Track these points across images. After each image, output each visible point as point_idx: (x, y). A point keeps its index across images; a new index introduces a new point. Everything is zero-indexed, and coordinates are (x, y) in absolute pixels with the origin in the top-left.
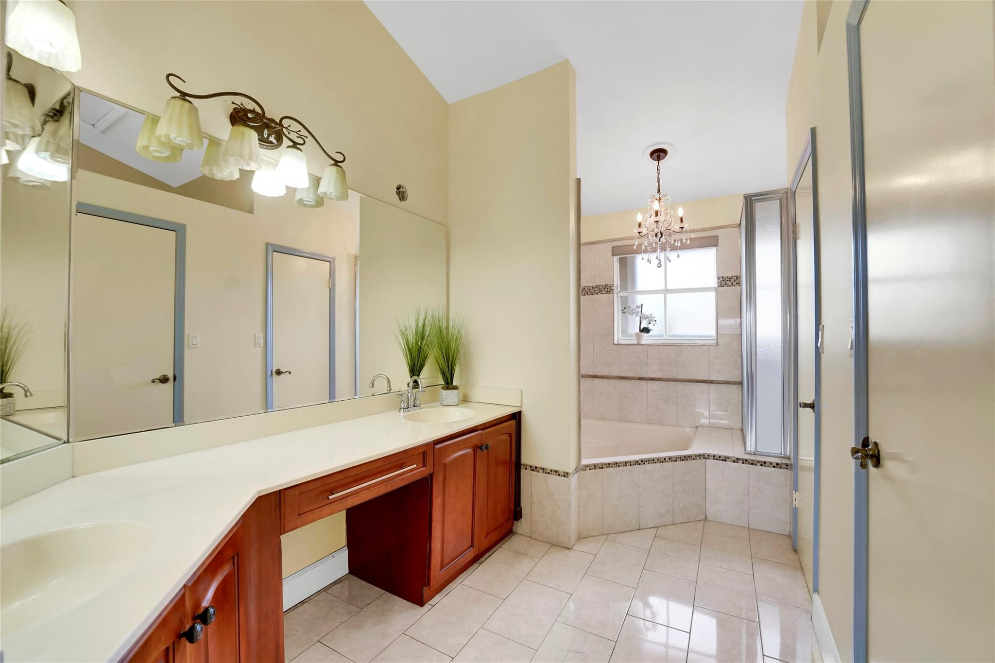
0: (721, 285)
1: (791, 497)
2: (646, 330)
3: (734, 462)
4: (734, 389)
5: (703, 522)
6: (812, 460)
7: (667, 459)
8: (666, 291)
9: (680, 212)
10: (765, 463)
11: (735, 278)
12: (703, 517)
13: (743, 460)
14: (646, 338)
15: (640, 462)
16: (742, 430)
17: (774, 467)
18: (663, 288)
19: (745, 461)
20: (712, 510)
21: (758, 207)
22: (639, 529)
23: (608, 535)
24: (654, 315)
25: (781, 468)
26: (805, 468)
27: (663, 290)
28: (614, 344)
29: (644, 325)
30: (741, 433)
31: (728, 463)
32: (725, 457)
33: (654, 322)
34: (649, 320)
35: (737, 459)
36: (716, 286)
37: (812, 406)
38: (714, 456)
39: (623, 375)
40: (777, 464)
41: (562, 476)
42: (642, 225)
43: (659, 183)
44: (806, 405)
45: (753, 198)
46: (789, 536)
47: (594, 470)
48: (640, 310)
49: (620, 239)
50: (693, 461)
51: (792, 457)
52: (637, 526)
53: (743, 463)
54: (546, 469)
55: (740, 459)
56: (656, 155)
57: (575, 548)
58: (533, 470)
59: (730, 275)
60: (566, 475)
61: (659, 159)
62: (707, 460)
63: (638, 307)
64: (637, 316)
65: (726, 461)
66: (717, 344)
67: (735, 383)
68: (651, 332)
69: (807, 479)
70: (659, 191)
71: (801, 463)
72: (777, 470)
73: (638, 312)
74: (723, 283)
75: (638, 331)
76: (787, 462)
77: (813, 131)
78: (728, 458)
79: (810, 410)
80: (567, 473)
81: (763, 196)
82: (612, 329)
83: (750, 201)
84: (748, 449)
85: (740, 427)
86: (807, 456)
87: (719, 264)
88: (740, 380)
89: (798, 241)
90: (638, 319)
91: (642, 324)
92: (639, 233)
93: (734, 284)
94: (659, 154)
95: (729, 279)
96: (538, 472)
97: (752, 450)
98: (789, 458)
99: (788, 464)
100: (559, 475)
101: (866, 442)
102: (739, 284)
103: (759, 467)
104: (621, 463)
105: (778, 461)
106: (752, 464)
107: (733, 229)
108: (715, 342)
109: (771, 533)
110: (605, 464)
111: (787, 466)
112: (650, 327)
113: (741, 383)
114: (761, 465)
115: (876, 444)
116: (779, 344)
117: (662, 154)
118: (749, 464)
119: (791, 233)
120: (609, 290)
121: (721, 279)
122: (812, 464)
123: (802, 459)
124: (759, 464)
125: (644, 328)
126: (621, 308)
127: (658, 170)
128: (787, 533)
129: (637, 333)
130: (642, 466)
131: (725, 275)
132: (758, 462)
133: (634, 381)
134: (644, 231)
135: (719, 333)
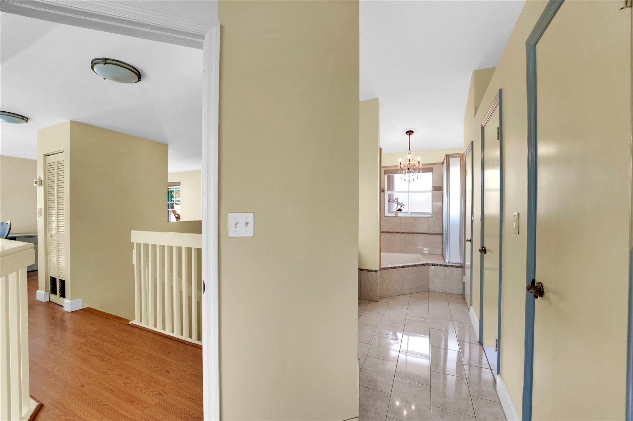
0: (434, 190)
1: (463, 278)
2: (400, 210)
3: (441, 266)
4: (439, 237)
5: (428, 292)
6: (469, 264)
7: (414, 266)
8: (409, 192)
9: (419, 159)
10: (453, 266)
11: (440, 187)
12: (428, 290)
13: (444, 265)
14: (400, 214)
15: (403, 267)
16: (442, 255)
17: (456, 267)
18: (408, 190)
19: (445, 266)
20: (431, 287)
21: (452, 160)
22: (403, 295)
23: (391, 297)
24: (403, 203)
25: (459, 267)
26: (468, 267)
27: (408, 191)
28: (385, 216)
29: (399, 207)
30: (442, 256)
31: (439, 267)
32: (437, 264)
33: (404, 206)
34: (401, 205)
35: (442, 265)
36: (432, 190)
37: (470, 241)
38: (433, 264)
39: (389, 231)
40: (458, 266)
41: (374, 272)
42: (401, 164)
43: (410, 146)
44: (468, 240)
45: (449, 156)
46: (462, 295)
47: (386, 270)
48: (397, 200)
49: (388, 167)
50: (424, 266)
51: (463, 263)
52: (402, 294)
53: (444, 266)
54: (367, 270)
55: (443, 265)
56: (408, 133)
57: (379, 301)
58: (361, 271)
59: (438, 185)
60: (376, 271)
61: (410, 135)
62: (430, 266)
63: (396, 199)
64: (396, 203)
65: (437, 266)
66: (432, 217)
67: (439, 234)
68: (402, 211)
69: (468, 271)
70: (410, 149)
71: (466, 265)
72: (457, 268)
73: (396, 201)
74: (435, 189)
75: (396, 210)
76: (461, 265)
77: (472, 142)
78: (438, 265)
79: (469, 242)
80: (377, 271)
81: (454, 156)
82: (384, 210)
83: (448, 157)
84: (446, 261)
85: (441, 253)
86: (468, 263)
87: (433, 180)
88: (442, 233)
89: (467, 177)
90: (396, 204)
91: (398, 207)
92: (400, 167)
93: (440, 190)
94: (410, 133)
95: (438, 187)
96: (364, 271)
97: (448, 261)
98: (462, 264)
99: (462, 266)
100: (373, 272)
101: (483, 247)
102: (442, 190)
103: (450, 268)
104: (396, 267)
105: (458, 265)
106: (448, 267)
107: (439, 165)
108: (431, 215)
109: (455, 294)
110: (390, 268)
111: (461, 266)
112: (402, 208)
113: (442, 234)
114: (451, 267)
115: (485, 247)
116: (459, 217)
117: (411, 133)
118: (447, 266)
119: (464, 173)
120: (383, 191)
121: (434, 187)
122: (470, 265)
123: (467, 264)
124: (450, 267)
125: (399, 209)
126: (388, 199)
127: (409, 140)
128: (461, 294)
129: (395, 212)
130: (404, 268)
131: (436, 186)
132: (450, 266)
133: (395, 234)
134: (402, 166)
135: (433, 212)
